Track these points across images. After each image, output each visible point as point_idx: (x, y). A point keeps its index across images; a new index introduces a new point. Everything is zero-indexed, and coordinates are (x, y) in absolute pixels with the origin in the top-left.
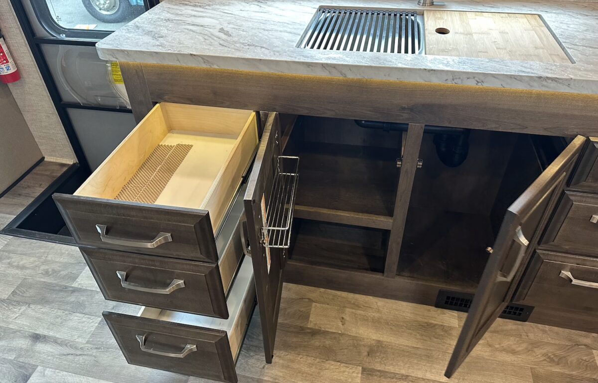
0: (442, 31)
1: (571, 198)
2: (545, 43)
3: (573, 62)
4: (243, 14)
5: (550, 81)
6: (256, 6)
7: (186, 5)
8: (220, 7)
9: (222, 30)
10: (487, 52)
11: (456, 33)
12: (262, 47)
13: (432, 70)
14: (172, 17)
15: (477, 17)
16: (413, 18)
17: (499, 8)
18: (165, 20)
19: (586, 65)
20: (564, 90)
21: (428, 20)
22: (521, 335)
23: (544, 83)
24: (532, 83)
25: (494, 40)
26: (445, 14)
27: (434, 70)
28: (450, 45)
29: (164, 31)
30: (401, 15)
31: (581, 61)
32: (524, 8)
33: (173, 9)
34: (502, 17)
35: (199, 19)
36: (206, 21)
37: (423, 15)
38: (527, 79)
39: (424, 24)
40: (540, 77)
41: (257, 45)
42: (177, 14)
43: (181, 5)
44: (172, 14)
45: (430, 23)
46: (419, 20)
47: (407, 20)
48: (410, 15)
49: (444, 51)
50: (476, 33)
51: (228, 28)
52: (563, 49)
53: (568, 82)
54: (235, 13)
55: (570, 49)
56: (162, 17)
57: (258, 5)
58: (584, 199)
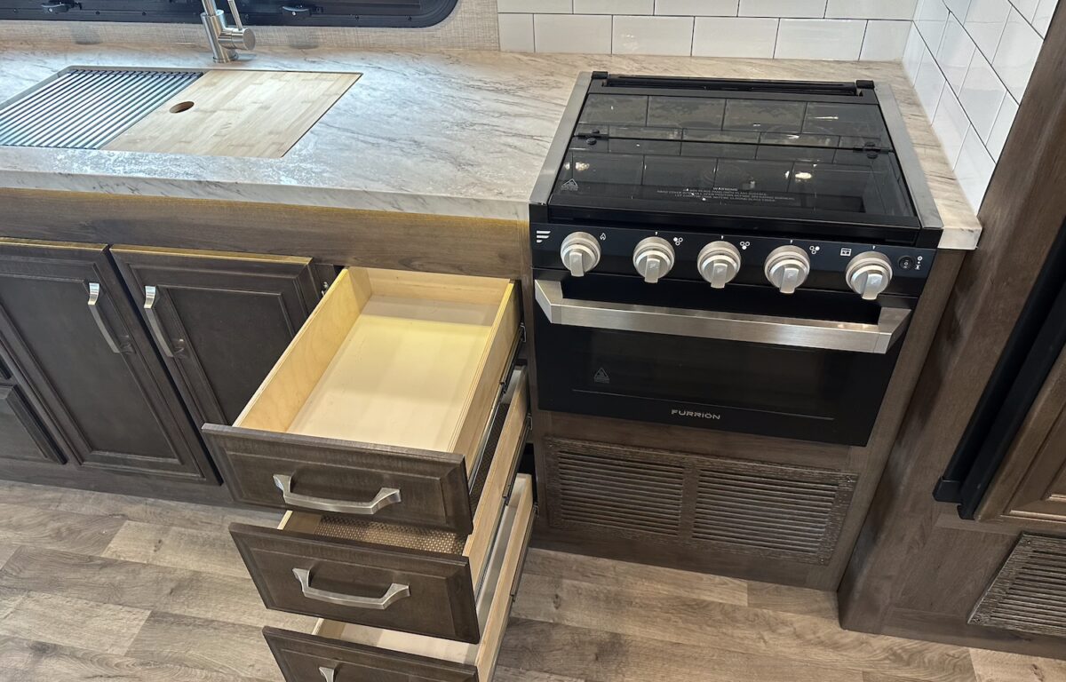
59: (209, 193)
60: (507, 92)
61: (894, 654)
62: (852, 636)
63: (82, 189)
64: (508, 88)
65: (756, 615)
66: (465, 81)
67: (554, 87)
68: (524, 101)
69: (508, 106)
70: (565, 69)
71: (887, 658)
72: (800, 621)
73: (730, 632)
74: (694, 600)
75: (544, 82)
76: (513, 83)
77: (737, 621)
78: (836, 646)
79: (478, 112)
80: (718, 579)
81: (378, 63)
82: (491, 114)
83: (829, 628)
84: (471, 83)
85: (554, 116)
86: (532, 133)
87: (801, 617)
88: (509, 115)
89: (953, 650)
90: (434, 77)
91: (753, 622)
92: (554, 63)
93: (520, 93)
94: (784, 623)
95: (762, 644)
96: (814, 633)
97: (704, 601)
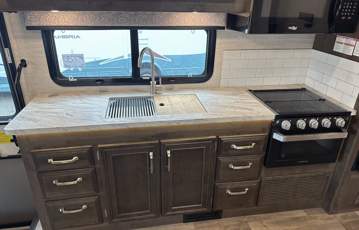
0: (162, 105)
1: (220, 159)
2: (198, 106)
3: (207, 112)
4: (75, 105)
5: (200, 120)
6: (79, 100)
7: (43, 103)
8: (62, 103)
9: (67, 114)
10: (179, 112)
11: (167, 105)
12: (89, 120)
13: (161, 121)
14: (39, 110)
15: (174, 97)
16: (149, 99)
17: (180, 92)
18: (36, 112)
19: (211, 113)
20: (205, 122)
21: (156, 100)
22: (220, 225)
23: (199, 121)
24: (195, 122)
25: (181, 106)
26: (162, 97)
27: (162, 121)
28: (165, 110)
29: (38, 118)
30: (145, 99)
31: (209, 111)
32: (190, 92)
33: (37, 106)
34: (182, 96)
35: (53, 109)
36: (58, 110)
37: (153, 98)
38: (193, 120)
39: (154, 102)
40: (197, 119)
41: (87, 119)
42: (41, 108)
43: (41, 103)
44: (38, 108)
45: (157, 102)
46: (152, 100)
47: (147, 101)
48: (148, 98)
49: (164, 113)
50: (174, 104)
51: (70, 112)
52: (204, 107)
53: (206, 120)
54: (71, 105)
55: (206, 107)
56: (34, 111)
57: (80, 100)
58: (224, 159)
59: (199, 122)
61: (343, 217)
62: (332, 216)
63: (163, 125)
65: (310, 217)
71: (342, 218)
72: (320, 216)
73: (308, 222)
74: (295, 217)
77: (307, 219)
78: (331, 219)
80: (296, 211)
83: (326, 215)
87: (319, 214)
89: (353, 213)
91: (311, 218)
94: (317, 217)
95: (316, 223)
96: (324, 217)
97: (297, 217)
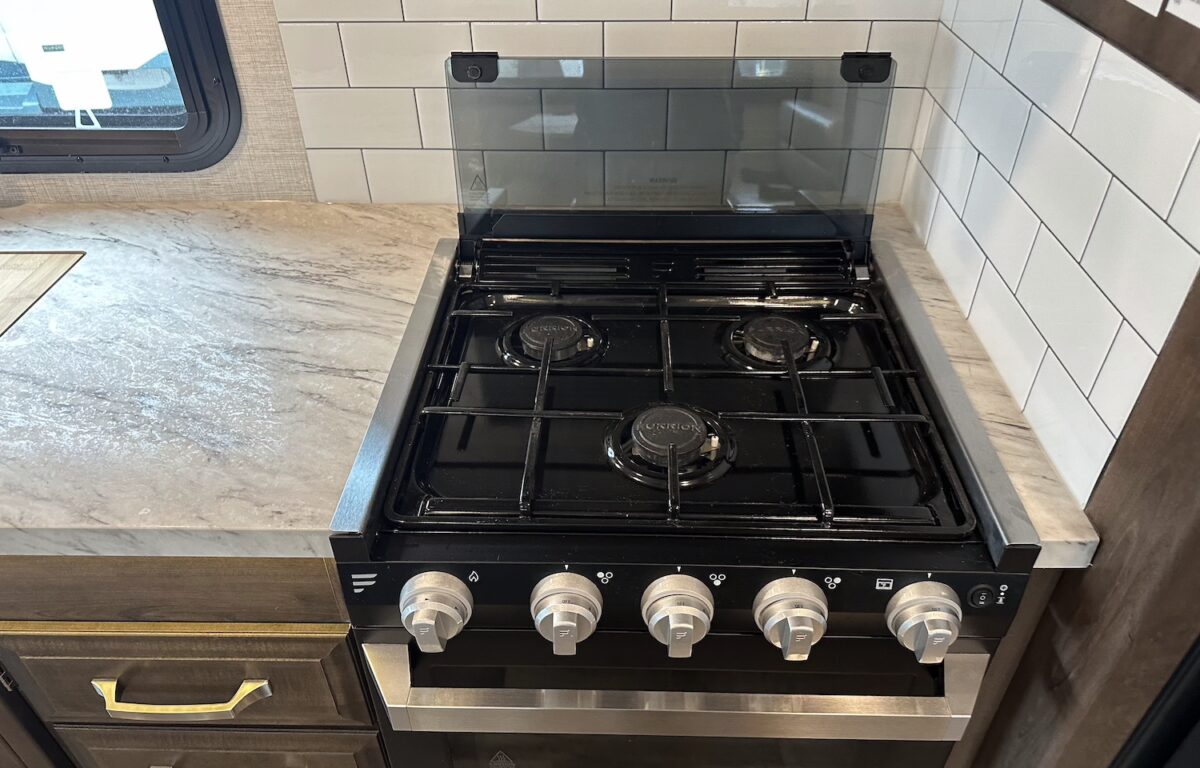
60: (319, 279)
64: (323, 272)
66: (253, 260)
67: (396, 268)
68: (347, 298)
69: (317, 309)
70: (417, 234)
75: (381, 259)
76: (333, 262)
79: (265, 323)
81: (116, 231)
82: (287, 326)
84: (263, 264)
85: (392, 326)
86: (354, 364)
88: (318, 327)
90: (204, 254)
92: (399, 223)
93: (342, 282)
